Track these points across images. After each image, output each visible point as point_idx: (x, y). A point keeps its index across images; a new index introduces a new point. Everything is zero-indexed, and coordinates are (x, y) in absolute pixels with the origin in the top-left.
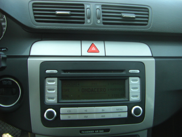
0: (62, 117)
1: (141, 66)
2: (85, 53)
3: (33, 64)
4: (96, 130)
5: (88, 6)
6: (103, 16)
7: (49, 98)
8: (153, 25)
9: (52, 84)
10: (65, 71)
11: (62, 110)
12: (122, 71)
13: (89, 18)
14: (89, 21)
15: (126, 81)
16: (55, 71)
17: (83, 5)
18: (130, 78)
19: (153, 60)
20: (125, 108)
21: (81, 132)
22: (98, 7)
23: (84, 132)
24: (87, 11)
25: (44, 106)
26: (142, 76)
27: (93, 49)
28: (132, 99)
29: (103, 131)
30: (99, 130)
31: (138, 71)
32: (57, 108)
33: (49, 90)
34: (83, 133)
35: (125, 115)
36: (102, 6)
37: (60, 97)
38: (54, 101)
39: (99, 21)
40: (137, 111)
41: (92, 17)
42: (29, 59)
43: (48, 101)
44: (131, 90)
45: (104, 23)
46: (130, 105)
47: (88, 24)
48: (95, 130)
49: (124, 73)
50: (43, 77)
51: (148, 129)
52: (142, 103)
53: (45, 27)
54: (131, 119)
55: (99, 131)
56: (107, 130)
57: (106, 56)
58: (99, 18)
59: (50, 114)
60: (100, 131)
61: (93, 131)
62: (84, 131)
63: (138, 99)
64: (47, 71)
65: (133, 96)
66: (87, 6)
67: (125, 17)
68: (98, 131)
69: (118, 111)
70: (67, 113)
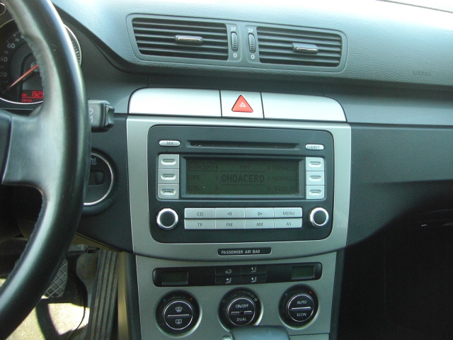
0: (188, 225)
1: (327, 138)
2: (228, 112)
3: (137, 131)
4: (248, 249)
5: (233, 29)
6: (261, 46)
7: (165, 191)
8: (349, 66)
9: (170, 166)
10: (193, 143)
11: (188, 212)
12: (293, 145)
13: (235, 50)
14: (235, 55)
15: (301, 164)
16: (177, 143)
17: (223, 25)
18: (308, 159)
19: (349, 127)
20: (298, 211)
21: (220, 251)
22: (251, 30)
23: (225, 252)
24: (232, 38)
25: (155, 204)
26: (328, 157)
27: (242, 105)
28: (311, 195)
29: (259, 251)
30: (252, 249)
31: (321, 147)
32: (180, 207)
33: (165, 175)
34: (223, 254)
35: (298, 224)
36: (259, 28)
37: (184, 189)
38: (173, 195)
39: (253, 57)
40: (319, 217)
41: (241, 48)
42: (129, 120)
43: (163, 195)
44: (309, 180)
45: (262, 60)
46: (307, 206)
48: (244, 250)
49: (296, 149)
50: (155, 151)
51: (338, 251)
52: (329, 203)
53: (157, 63)
54: (310, 231)
55: (252, 252)
56: (267, 250)
57: (264, 119)
58: (253, 51)
59: (168, 218)
60: (254, 251)
61: (242, 252)
62: (226, 250)
63: (321, 196)
64: (162, 143)
65: (313, 191)
66: (230, 28)
68: (249, 251)
69: (287, 217)
70: (195, 218)
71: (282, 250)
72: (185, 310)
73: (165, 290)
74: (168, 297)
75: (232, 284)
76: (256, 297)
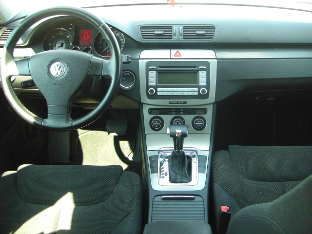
0: (159, 94)
1: (207, 64)
2: (173, 57)
3: (142, 64)
5: (175, 28)
6: (184, 33)
7: (151, 83)
8: (217, 37)
9: (153, 75)
10: (160, 67)
11: (159, 89)
12: (195, 67)
13: (175, 35)
14: (175, 37)
15: (198, 73)
16: (155, 67)
17: (172, 27)
18: (200, 72)
19: (216, 60)
20: (196, 89)
21: (169, 103)
22: (181, 28)
23: (171, 103)
24: (174, 31)
25: (148, 87)
26: (208, 71)
27: (178, 54)
28: (201, 84)
29: (183, 103)
31: (205, 67)
32: (156, 88)
33: (151, 78)
35: (196, 94)
36: (184, 27)
37: (158, 82)
38: (154, 84)
39: (181, 37)
40: (203, 91)
41: (177, 34)
42: (140, 61)
43: (151, 84)
44: (200, 78)
45: (184, 38)
46: (199, 88)
47: (175, 39)
48: (178, 102)
49: (196, 68)
50: (148, 70)
52: (208, 87)
54: (199, 97)
55: (180, 103)
56: (186, 103)
57: (185, 58)
58: (181, 35)
59: (152, 91)
63: (205, 84)
64: (150, 67)
65: (202, 83)
66: (174, 28)
67: (198, 34)
69: (192, 91)
70: (161, 91)
71: (190, 102)
72: (159, 122)
73: (152, 116)
74: (153, 118)
75: (174, 114)
76: (183, 119)
